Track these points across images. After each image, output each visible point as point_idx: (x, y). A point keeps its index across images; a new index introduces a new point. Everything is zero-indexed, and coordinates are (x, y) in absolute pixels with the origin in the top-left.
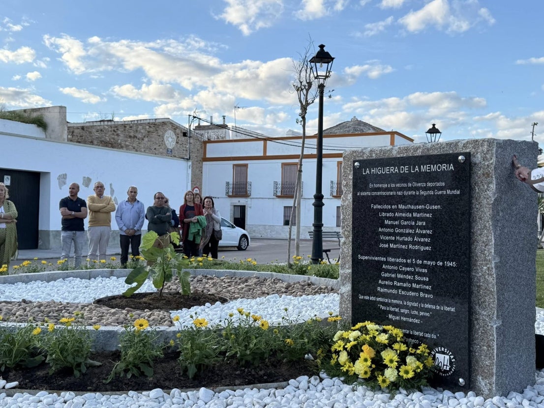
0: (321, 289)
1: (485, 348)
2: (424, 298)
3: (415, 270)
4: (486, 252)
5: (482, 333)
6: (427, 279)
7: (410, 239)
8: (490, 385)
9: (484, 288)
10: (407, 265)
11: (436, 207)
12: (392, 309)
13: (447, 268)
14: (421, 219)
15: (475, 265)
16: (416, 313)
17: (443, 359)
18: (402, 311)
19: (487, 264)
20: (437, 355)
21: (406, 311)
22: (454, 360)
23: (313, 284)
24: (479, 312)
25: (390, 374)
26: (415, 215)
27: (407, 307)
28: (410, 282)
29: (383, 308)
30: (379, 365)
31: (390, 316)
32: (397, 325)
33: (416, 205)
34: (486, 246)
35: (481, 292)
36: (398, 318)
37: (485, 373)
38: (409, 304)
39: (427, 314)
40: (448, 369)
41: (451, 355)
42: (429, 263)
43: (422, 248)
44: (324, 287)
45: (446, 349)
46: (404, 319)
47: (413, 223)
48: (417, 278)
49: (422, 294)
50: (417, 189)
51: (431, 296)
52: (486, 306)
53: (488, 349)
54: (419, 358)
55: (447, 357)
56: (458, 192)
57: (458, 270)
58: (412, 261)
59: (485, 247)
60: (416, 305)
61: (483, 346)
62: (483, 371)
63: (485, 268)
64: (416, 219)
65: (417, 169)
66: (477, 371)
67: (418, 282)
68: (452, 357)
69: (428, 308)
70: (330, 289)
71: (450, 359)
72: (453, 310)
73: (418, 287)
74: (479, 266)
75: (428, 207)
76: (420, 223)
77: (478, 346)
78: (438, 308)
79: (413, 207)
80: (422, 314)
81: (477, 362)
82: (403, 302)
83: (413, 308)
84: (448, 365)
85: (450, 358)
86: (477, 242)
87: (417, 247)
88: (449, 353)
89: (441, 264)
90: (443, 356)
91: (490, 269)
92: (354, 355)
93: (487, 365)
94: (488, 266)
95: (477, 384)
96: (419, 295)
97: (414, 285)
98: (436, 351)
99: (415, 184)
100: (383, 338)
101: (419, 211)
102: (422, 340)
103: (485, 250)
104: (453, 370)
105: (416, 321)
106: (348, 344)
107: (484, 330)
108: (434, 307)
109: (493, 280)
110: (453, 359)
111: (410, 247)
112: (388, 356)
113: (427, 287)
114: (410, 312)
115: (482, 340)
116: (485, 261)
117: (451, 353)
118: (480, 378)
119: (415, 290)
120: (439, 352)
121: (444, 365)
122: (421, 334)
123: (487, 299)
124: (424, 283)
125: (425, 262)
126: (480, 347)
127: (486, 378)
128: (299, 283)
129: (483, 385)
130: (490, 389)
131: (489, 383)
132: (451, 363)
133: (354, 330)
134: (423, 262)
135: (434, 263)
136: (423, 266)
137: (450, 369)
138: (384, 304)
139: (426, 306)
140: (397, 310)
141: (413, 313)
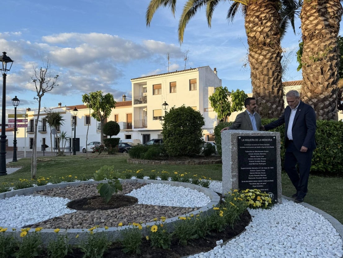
2: (264, 179)
3: (261, 171)
6: (265, 173)
7: (259, 161)
9: (278, 174)
10: (258, 169)
11: (267, 151)
13: (271, 169)
14: (263, 155)
16: (262, 184)
18: (257, 184)
21: (259, 184)
25: (267, 203)
26: (261, 154)
27: (259, 182)
28: (260, 174)
29: (251, 184)
31: (253, 186)
33: (261, 151)
34: (279, 162)
36: (256, 186)
37: (280, 197)
38: (260, 181)
39: (265, 183)
42: (265, 168)
43: (263, 164)
46: (258, 186)
47: (260, 156)
48: (262, 173)
49: (263, 178)
50: (261, 146)
51: (266, 178)
52: (279, 178)
55: (271, 195)
56: (274, 147)
57: (274, 169)
58: (260, 168)
63: (279, 168)
64: (261, 155)
65: (261, 140)
66: (278, 197)
67: (262, 174)
72: (273, 181)
73: (262, 176)
75: (265, 151)
76: (262, 156)
78: (269, 181)
79: (260, 152)
80: (263, 184)
82: (257, 181)
83: (261, 182)
86: (277, 161)
87: (261, 164)
89: (269, 168)
93: (280, 195)
97: (261, 175)
99: (260, 145)
101: (262, 153)
104: (273, 198)
105: (262, 186)
108: (267, 181)
109: (281, 171)
111: (259, 164)
113: (265, 175)
115: (278, 188)
116: (279, 166)
117: (272, 193)
119: (261, 177)
122: (264, 190)
124: (264, 174)
125: (264, 168)
129: (279, 200)
131: (281, 199)
132: (273, 196)
135: (267, 168)
138: (251, 183)
139: (265, 181)
140: (255, 184)
141: (261, 184)
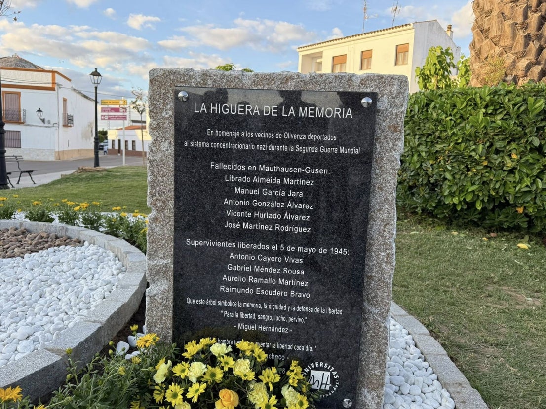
0: (42, 237)
1: (375, 354)
2: (296, 298)
3: (283, 260)
4: (385, 233)
5: (371, 336)
6: (303, 273)
7: (277, 216)
8: (379, 397)
9: (376, 279)
10: (270, 253)
11: (321, 172)
12: (244, 316)
13: (334, 256)
14: (296, 188)
15: (369, 251)
16: (283, 319)
17: (322, 377)
18: (261, 317)
19: (386, 249)
20: (313, 372)
21: (267, 318)
22: (337, 376)
23: (29, 231)
24: (369, 310)
26: (286, 181)
27: (269, 312)
28: (275, 276)
29: (229, 315)
31: (241, 326)
33: (288, 166)
34: (386, 225)
35: (372, 285)
36: (253, 328)
37: (374, 384)
38: (273, 307)
39: (301, 320)
40: (328, 388)
41: (333, 371)
42: (306, 250)
43: (296, 230)
44: (45, 235)
45: (326, 364)
46: (264, 328)
47: (283, 194)
48: (286, 271)
49: (293, 294)
50: (292, 142)
51: (308, 295)
52: (377, 301)
53: (379, 356)
55: (327, 374)
56: (358, 151)
57: (350, 259)
58: (279, 248)
59: (385, 227)
60: (282, 308)
61: (372, 351)
62: (371, 382)
63: (383, 254)
64: (288, 188)
65: (292, 111)
66: (362, 382)
67: (288, 277)
68: (335, 373)
69: (302, 312)
70: (54, 237)
71: (332, 376)
72: (339, 312)
73: (287, 283)
74: (374, 252)
75: (308, 170)
76: (294, 194)
77: (366, 353)
78: (317, 310)
79: (283, 170)
80: (291, 320)
81: (363, 372)
82: (262, 305)
83: (279, 313)
84: (329, 383)
85: (332, 374)
86: (374, 221)
87: (288, 228)
88: (331, 368)
89: (325, 251)
90: (321, 372)
91: (390, 256)
92: (202, 407)
93: (376, 375)
94: (388, 252)
95: (360, 398)
96: (289, 295)
97: (281, 282)
98: (311, 367)
99: (288, 136)
100: (243, 368)
101: (294, 176)
103: (384, 231)
104: (335, 389)
105: (283, 330)
106: (190, 389)
107: (374, 333)
108: (311, 310)
109: (392, 269)
110: (335, 375)
111: (277, 227)
112: (258, 396)
113: (302, 284)
114: (273, 318)
115: (371, 344)
116: (383, 245)
117: (333, 368)
118: (365, 391)
119: (282, 288)
121: (322, 384)
122: (290, 347)
123: (379, 293)
124: (298, 278)
125: (300, 249)
126: (368, 354)
127: (373, 390)
128: (8, 230)
129: (370, 398)
130: (378, 403)
131: (377, 396)
132: (333, 381)
134: (296, 249)
135: (314, 250)
136: (296, 254)
137: (331, 389)
138: (230, 309)
139: (299, 309)
140: (252, 317)
141: (277, 319)
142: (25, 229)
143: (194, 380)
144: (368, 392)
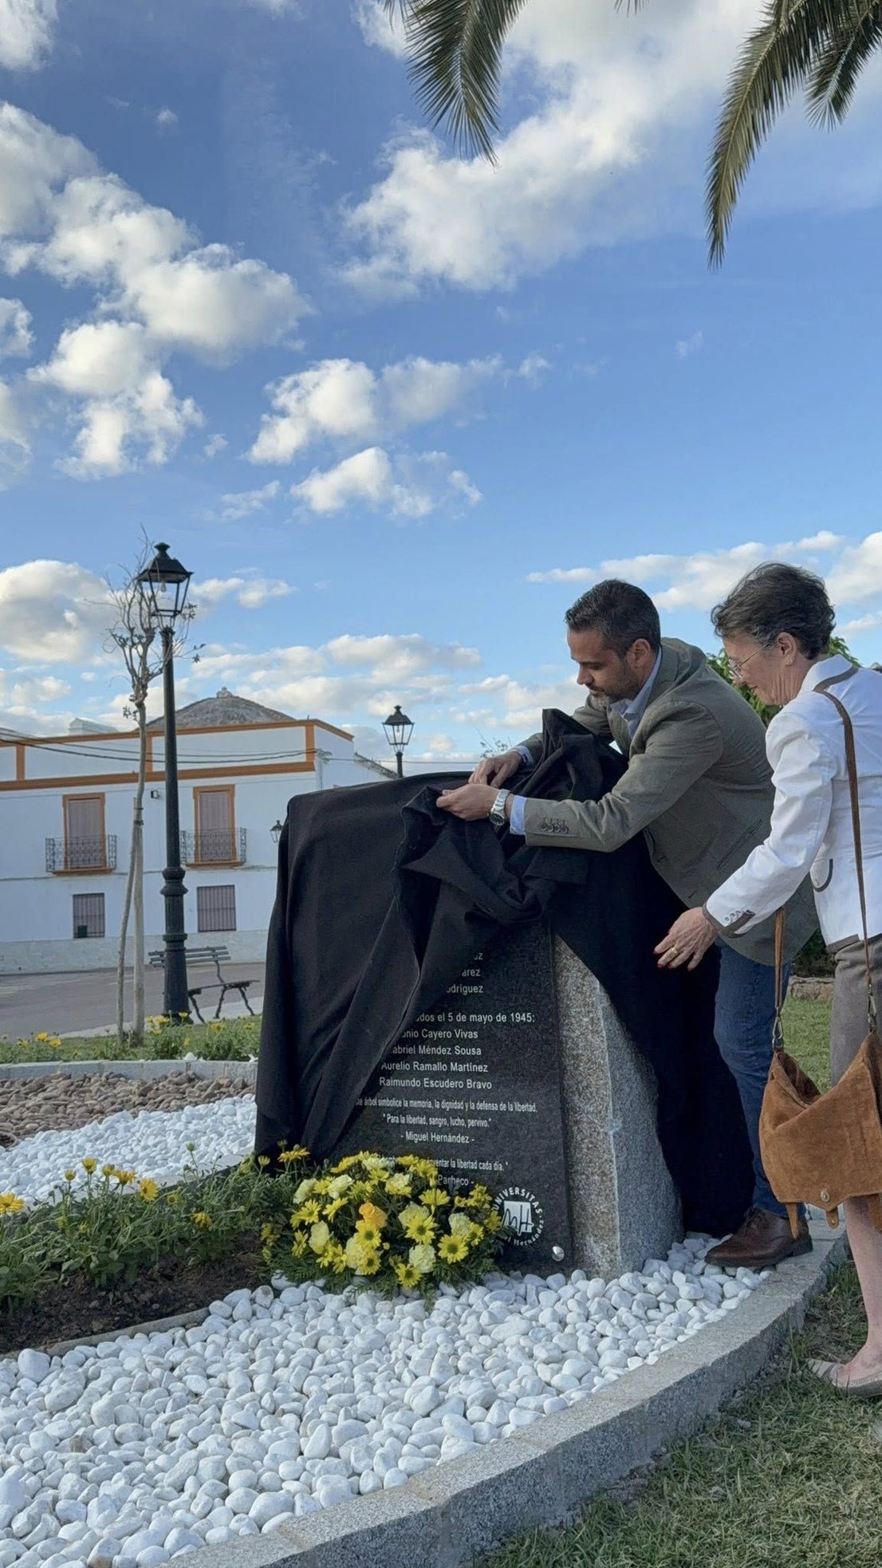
0: (219, 1086)
1: (596, 1177)
2: (475, 1090)
3: (454, 1034)
4: (585, 988)
5: (588, 1149)
6: (479, 1052)
8: (612, 1251)
9: (585, 1059)
10: (436, 1026)
12: (411, 1120)
13: (516, 1025)
15: (567, 1016)
16: (460, 1122)
17: (519, 1212)
18: (433, 1121)
19: (589, 1012)
20: (508, 1204)
21: (440, 1122)
22: (540, 1210)
23: (200, 1078)
24: (580, 1107)
25: (421, 1259)
27: (442, 1113)
28: (445, 1060)
29: (394, 1120)
30: (396, 1241)
31: (409, 1136)
32: (425, 1152)
34: (584, 977)
35: (581, 1068)
36: (424, 1137)
37: (601, 1228)
38: (447, 1105)
39: (483, 1123)
40: (529, 1230)
41: (533, 1201)
42: (480, 1018)
43: (465, 991)
44: (224, 1082)
45: (523, 1190)
46: (438, 1138)
48: (458, 1051)
49: (470, 1084)
51: (488, 1085)
52: (591, 1093)
53: (602, 1180)
54: (473, 1214)
55: (527, 1206)
57: (537, 1029)
58: (447, 1018)
59: (583, 979)
60: (458, 1105)
61: (592, 1174)
62: (596, 1225)
63: (586, 1020)
66: (585, 1225)
67: (462, 1060)
68: (536, 1204)
69: (484, 1111)
70: (240, 1085)
71: (533, 1209)
72: (532, 1108)
73: (461, 1068)
74: (574, 1017)
77: (584, 1177)
78: (503, 1107)
80: (472, 1123)
81: (583, 1208)
82: (433, 1104)
83: (454, 1113)
84: (530, 1221)
85: (532, 1206)
86: (568, 971)
87: (455, 989)
88: (530, 1197)
89: (504, 1018)
90: (518, 1204)
91: (595, 1021)
92: (342, 1230)
93: (602, 1213)
94: (591, 1015)
95: (586, 1253)
96: (465, 1085)
97: (454, 1067)
98: (504, 1195)
100: (399, 1184)
102: (474, 1177)
103: (583, 985)
104: (539, 1231)
105: (462, 1139)
106: (328, 1206)
107: (591, 1143)
108: (494, 1107)
109: (602, 1041)
110: (537, 1208)
112: (414, 1219)
113: (480, 1068)
114: (448, 1121)
115: (590, 1162)
116: (584, 1005)
117: (533, 1197)
118: (590, 1240)
119: (456, 1076)
120: (507, 1199)
121: (521, 1223)
122: (473, 1166)
123: (593, 1079)
124: (473, 1059)
125: (472, 1017)
126: (588, 1178)
127: (602, 1238)
128: (166, 1078)
129: (599, 1253)
130: (612, 1261)
131: (608, 1249)
132: (535, 1217)
133: (338, 1175)
134: (468, 1017)
135: (489, 1018)
136: (468, 1026)
137: (534, 1230)
138: (395, 1111)
139: (481, 1106)
140: (422, 1121)
141: (453, 1123)
142: (194, 1074)
143: (334, 1195)
144: (595, 1242)
